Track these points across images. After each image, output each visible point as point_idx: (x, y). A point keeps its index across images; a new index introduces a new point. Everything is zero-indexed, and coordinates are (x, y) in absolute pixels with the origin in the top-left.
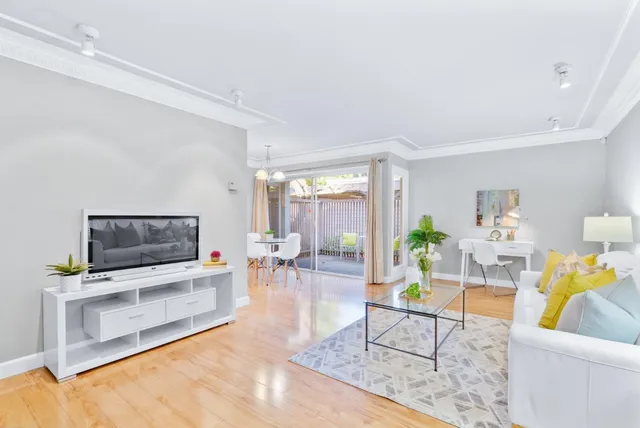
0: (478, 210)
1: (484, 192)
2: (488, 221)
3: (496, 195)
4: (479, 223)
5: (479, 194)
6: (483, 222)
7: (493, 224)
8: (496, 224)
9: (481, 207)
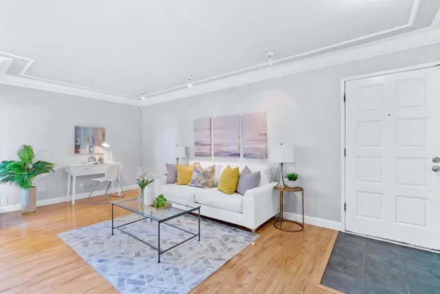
0: (76, 141)
1: (81, 127)
2: (85, 149)
3: (90, 131)
4: (77, 151)
5: (77, 129)
6: (81, 150)
7: (88, 152)
8: (91, 152)
9: (78, 139)
